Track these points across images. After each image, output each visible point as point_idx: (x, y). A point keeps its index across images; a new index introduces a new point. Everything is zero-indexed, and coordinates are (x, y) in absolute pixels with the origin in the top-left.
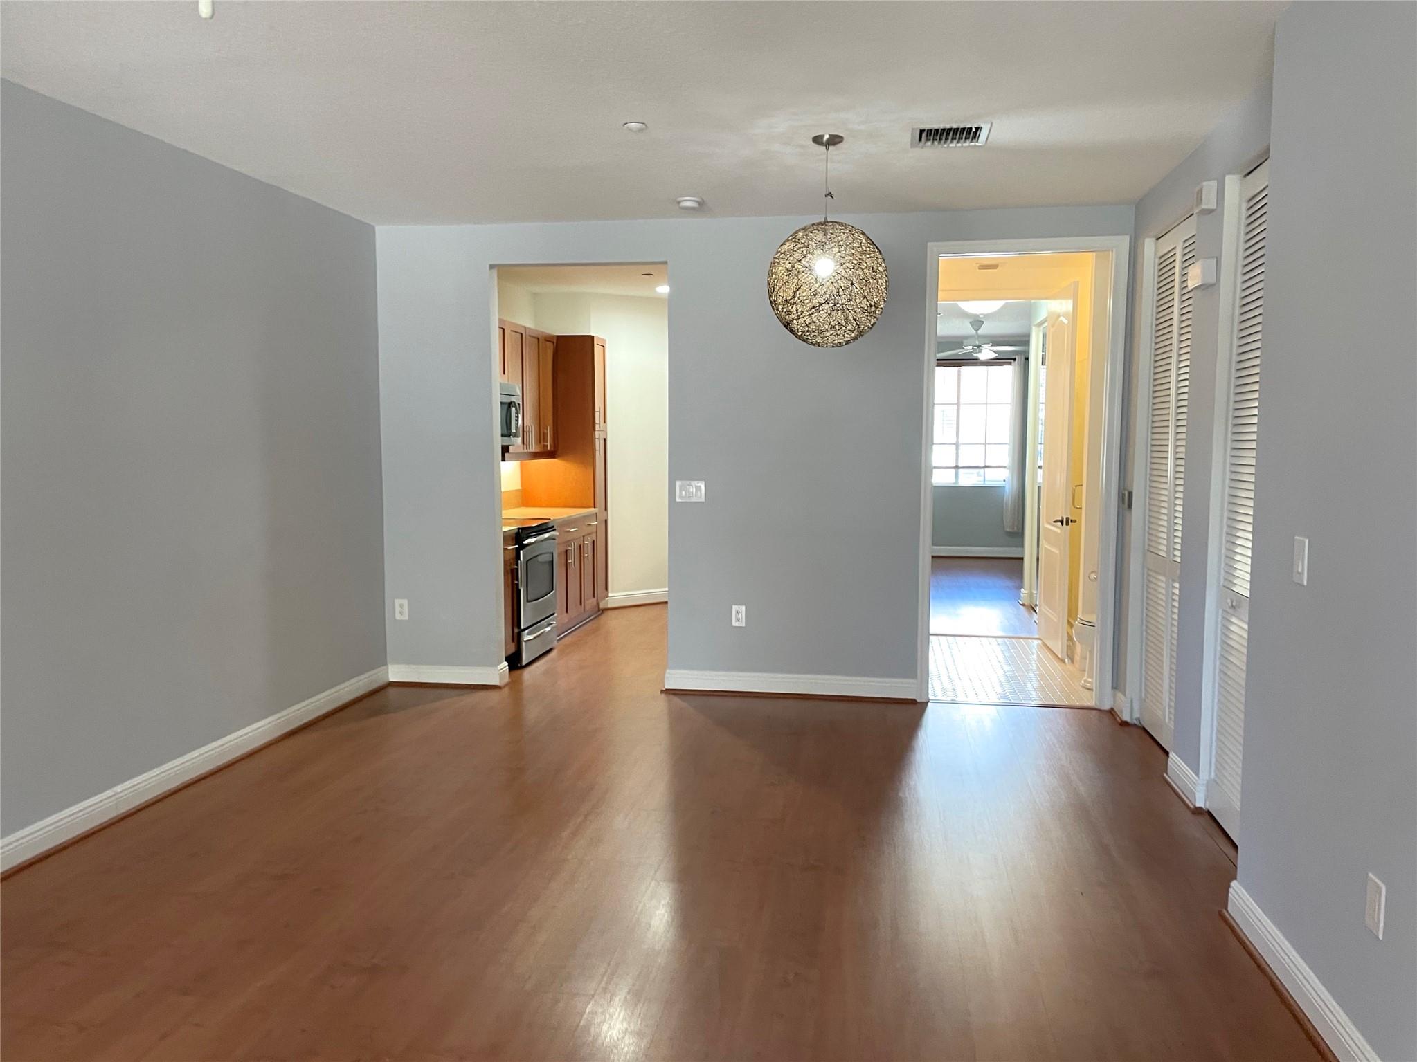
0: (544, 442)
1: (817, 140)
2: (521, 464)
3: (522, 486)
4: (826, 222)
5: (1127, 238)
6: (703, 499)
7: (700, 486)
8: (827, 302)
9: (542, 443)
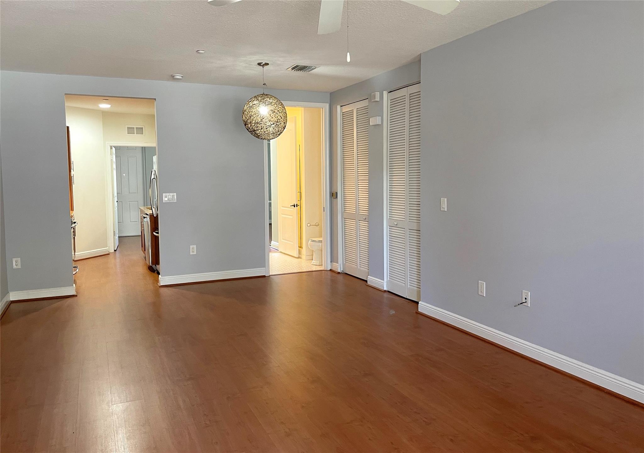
1: (259, 64)
4: (264, 94)
5: (328, 104)
6: (175, 201)
7: (174, 195)
8: (274, 124)
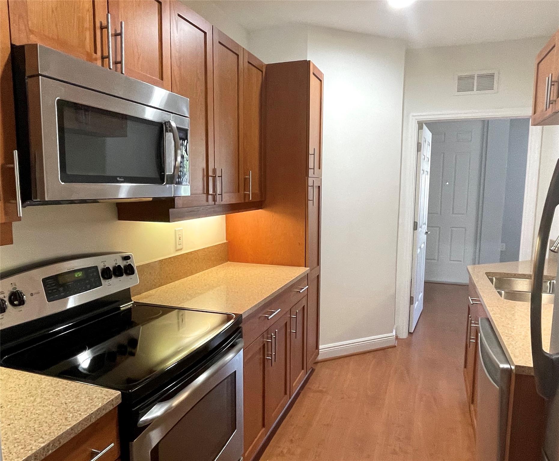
0: (245, 190)
2: (226, 217)
3: (227, 239)
9: (242, 192)
